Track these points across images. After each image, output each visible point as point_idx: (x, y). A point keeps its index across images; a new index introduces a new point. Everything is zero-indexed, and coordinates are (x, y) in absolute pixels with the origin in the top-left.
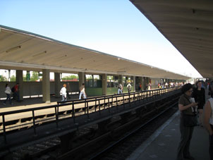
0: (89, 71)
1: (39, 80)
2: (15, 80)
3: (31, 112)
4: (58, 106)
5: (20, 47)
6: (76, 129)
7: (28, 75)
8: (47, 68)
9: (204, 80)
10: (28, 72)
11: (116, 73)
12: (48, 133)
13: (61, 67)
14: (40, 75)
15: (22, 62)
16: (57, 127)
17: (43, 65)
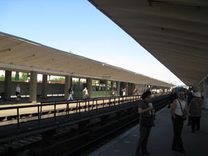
0: (76, 75)
1: (27, 81)
2: (4, 80)
3: (16, 110)
4: (41, 105)
5: (10, 50)
6: (56, 127)
7: (17, 75)
8: (35, 70)
9: (188, 88)
10: (17, 72)
11: (101, 78)
12: (30, 129)
13: (48, 69)
14: (28, 76)
15: (12, 63)
16: (39, 124)
17: (31, 67)
